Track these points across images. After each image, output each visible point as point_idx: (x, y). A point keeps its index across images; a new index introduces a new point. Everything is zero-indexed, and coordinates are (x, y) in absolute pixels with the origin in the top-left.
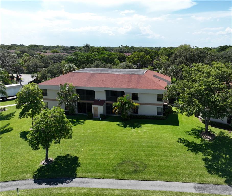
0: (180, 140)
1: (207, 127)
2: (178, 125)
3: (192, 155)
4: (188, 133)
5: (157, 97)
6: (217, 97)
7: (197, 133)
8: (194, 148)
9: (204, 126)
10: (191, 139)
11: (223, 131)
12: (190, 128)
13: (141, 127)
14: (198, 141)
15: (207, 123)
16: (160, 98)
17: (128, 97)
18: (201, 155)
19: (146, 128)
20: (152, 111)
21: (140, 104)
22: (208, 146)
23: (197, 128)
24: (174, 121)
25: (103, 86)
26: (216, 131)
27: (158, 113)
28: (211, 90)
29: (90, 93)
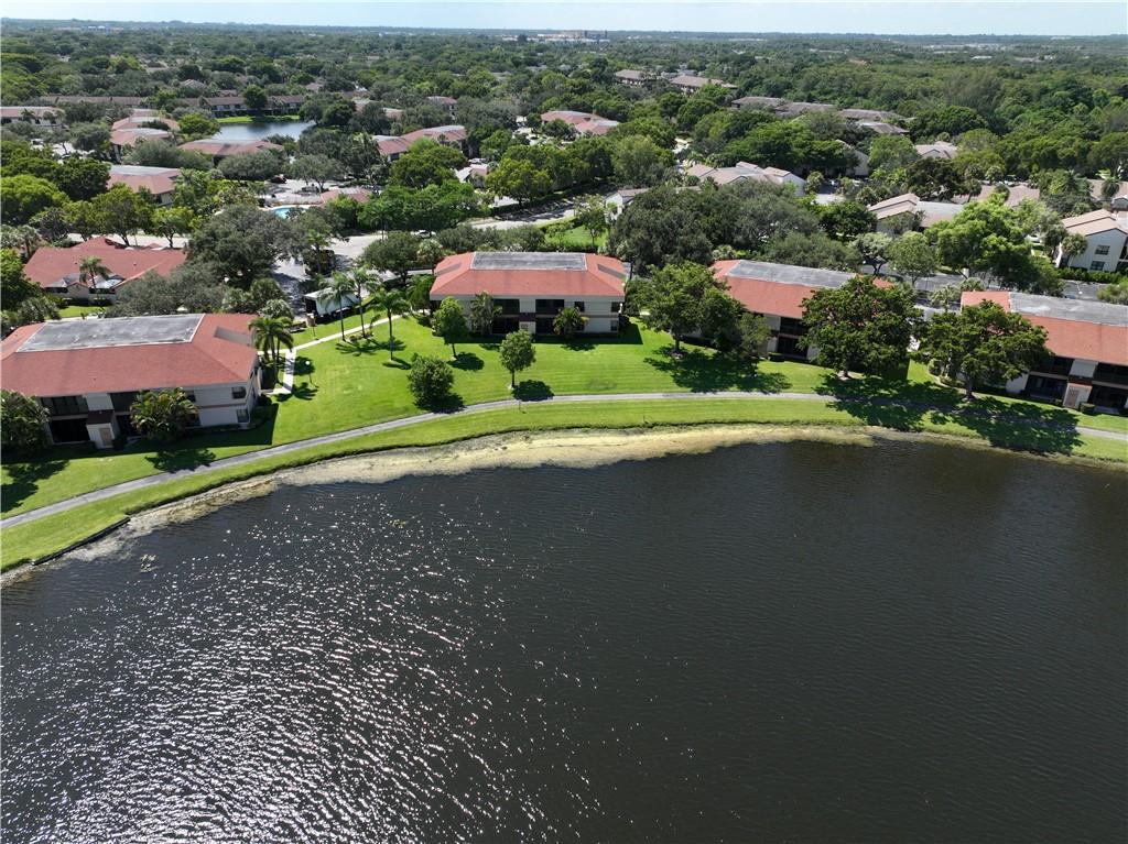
0: (647, 360)
1: (678, 344)
2: (641, 343)
3: (661, 373)
4: (655, 352)
5: (610, 306)
6: (684, 313)
7: (666, 351)
8: (663, 367)
9: (674, 342)
10: (659, 358)
11: (698, 347)
12: (658, 345)
13: (593, 348)
14: (667, 360)
15: (678, 339)
16: (615, 307)
17: (569, 309)
18: (670, 372)
19: (602, 351)
20: (604, 326)
21: (590, 317)
22: (678, 364)
23: (667, 346)
24: (636, 339)
25: (530, 293)
26: (690, 348)
27: (613, 328)
28: (681, 305)
29: (512, 305)
